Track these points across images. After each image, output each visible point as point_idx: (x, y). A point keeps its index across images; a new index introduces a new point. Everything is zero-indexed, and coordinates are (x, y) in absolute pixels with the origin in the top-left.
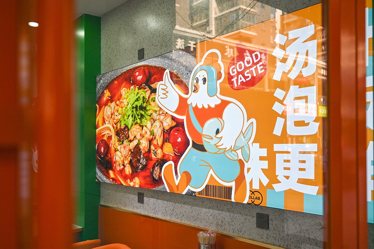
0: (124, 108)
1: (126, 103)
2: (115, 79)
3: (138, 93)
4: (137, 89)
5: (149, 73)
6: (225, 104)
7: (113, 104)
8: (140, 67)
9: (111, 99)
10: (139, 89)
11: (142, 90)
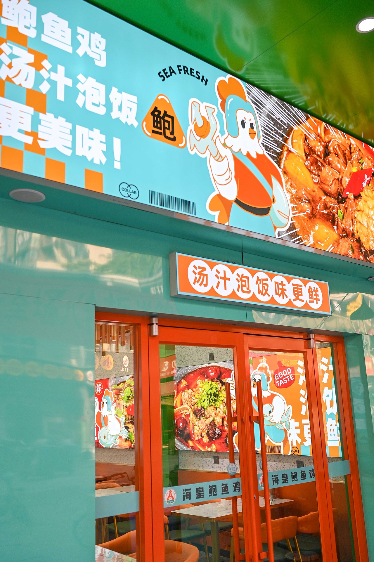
0: (200, 394)
1: (201, 391)
2: (191, 373)
3: (211, 384)
4: (210, 382)
5: (220, 371)
6: (273, 396)
7: (190, 391)
8: (212, 366)
9: (188, 387)
10: (212, 381)
11: (215, 383)
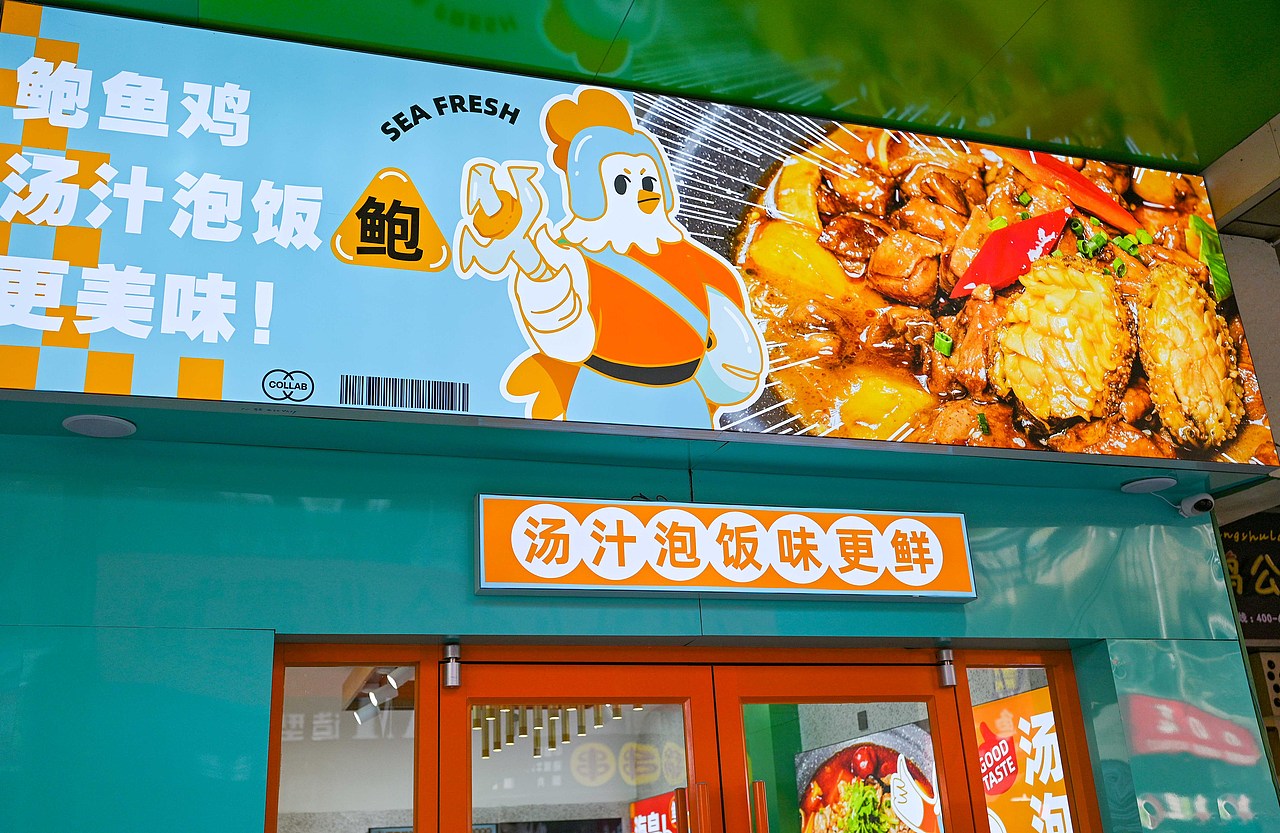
0: (846, 818)
1: (848, 809)
2: (825, 764)
3: (864, 792)
4: (862, 784)
5: (877, 757)
7: (827, 810)
9: (824, 801)
10: (866, 784)
11: (870, 786)
